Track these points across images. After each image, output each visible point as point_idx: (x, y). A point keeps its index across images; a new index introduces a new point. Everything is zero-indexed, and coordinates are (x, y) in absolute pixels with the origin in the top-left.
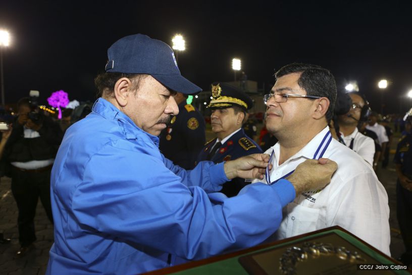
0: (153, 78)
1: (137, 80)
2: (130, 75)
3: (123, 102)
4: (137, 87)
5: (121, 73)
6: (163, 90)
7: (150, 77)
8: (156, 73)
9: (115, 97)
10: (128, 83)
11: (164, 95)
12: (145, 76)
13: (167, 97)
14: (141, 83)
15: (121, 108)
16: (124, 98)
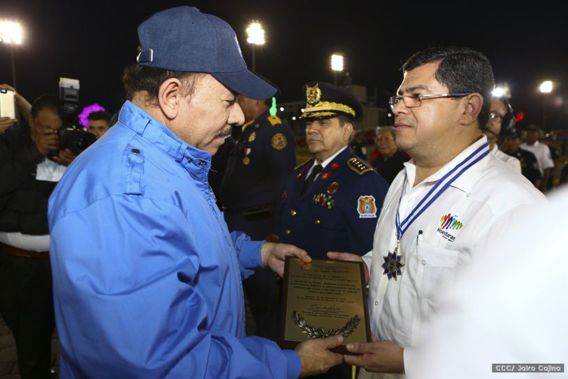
0: (213, 79)
1: (191, 82)
2: (181, 74)
3: (170, 113)
4: (191, 92)
5: (166, 70)
6: (226, 94)
7: (209, 76)
8: (217, 71)
9: (158, 105)
10: (177, 85)
11: (228, 101)
12: (202, 75)
13: (231, 103)
14: (197, 86)
15: (168, 121)
16: (172, 106)
